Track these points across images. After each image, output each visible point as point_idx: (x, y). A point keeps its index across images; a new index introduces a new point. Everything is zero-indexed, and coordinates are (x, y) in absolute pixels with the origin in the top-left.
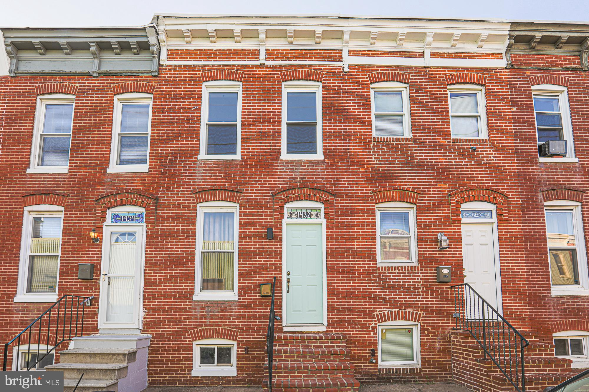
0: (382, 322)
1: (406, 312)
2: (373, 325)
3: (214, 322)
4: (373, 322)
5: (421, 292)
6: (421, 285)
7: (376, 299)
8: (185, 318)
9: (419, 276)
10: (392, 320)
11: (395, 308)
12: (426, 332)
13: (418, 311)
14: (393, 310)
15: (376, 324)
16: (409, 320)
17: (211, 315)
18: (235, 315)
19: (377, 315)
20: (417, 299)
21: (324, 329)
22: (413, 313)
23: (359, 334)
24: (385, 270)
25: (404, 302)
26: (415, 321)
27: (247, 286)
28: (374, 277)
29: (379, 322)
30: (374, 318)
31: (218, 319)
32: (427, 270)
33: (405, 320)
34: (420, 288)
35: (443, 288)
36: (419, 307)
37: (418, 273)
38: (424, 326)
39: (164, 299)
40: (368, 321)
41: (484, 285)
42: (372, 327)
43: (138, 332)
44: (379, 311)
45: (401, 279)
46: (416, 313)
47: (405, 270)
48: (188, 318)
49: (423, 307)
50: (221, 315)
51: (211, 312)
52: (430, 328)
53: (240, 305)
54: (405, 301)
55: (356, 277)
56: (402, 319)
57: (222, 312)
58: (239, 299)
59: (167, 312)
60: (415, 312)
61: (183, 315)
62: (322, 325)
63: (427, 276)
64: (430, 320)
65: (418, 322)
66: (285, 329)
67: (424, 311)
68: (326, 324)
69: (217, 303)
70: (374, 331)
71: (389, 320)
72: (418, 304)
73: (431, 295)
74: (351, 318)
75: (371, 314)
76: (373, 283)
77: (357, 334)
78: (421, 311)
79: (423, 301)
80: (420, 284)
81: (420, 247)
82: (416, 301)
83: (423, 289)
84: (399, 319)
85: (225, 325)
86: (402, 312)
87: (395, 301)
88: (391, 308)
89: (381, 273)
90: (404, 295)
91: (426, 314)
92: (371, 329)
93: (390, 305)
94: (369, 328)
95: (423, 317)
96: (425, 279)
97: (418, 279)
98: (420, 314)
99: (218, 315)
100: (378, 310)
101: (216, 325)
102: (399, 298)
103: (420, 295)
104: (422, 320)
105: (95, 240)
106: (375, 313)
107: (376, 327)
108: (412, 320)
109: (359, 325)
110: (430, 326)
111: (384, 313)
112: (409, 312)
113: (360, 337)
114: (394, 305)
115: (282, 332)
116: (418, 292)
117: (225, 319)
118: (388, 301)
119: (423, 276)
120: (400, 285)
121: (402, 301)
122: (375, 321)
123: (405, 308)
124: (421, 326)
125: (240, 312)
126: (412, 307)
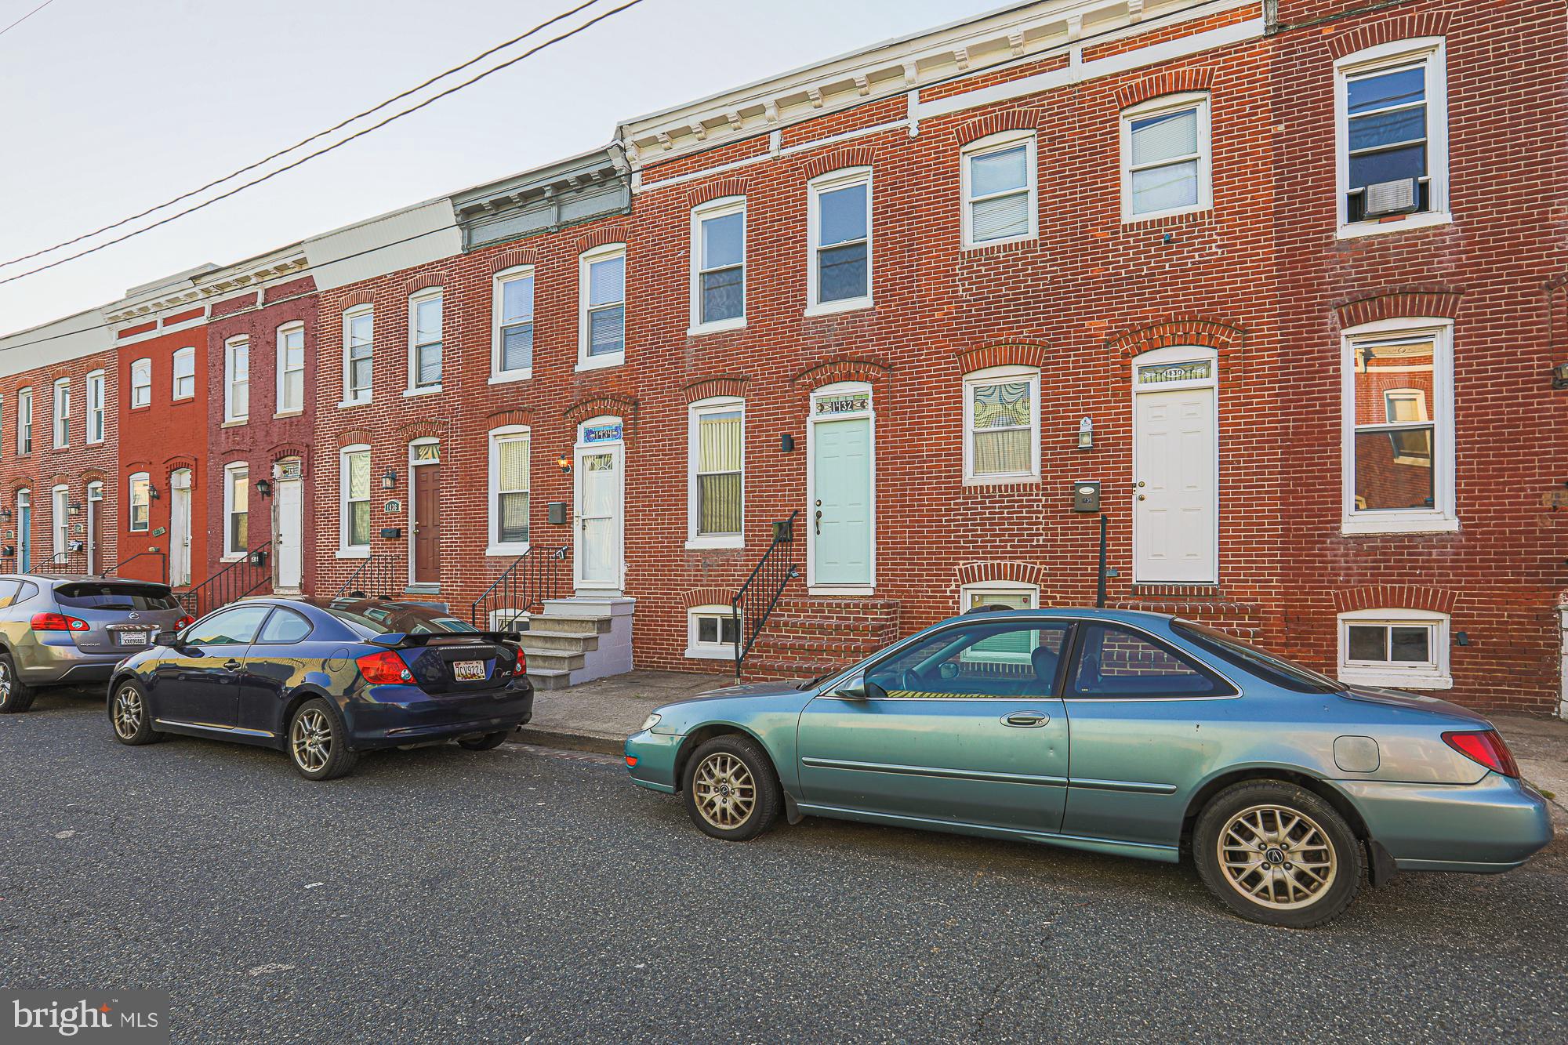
0: (969, 582)
1: (1012, 566)
2: (953, 587)
3: (712, 581)
4: (953, 583)
5: (1044, 529)
6: (1044, 518)
7: (959, 542)
8: (675, 575)
9: (1040, 501)
10: (987, 579)
11: (992, 558)
12: (1050, 602)
13: (1036, 563)
14: (989, 562)
15: (958, 586)
16: (1017, 580)
17: (710, 571)
18: (741, 570)
19: (960, 570)
20: (1035, 543)
21: (870, 592)
22: (1025, 567)
23: (929, 602)
24: (976, 493)
25: (1009, 549)
26: (1029, 581)
27: (757, 526)
28: (955, 504)
29: (963, 583)
30: (955, 575)
31: (718, 576)
32: (1057, 489)
33: (1011, 579)
34: (1041, 523)
35: (1088, 522)
36: (1038, 558)
37: (1037, 495)
38: (1047, 592)
39: (650, 548)
40: (943, 581)
41: (1188, 513)
42: (951, 591)
43: (619, 594)
44: (964, 564)
45: (1006, 507)
46: (1033, 568)
47: (1012, 490)
48: (680, 575)
49: (1045, 558)
50: (722, 570)
51: (709, 566)
52: (1058, 596)
53: (748, 555)
54: (1011, 546)
55: (924, 505)
56: (1005, 579)
57: (723, 565)
58: (747, 545)
59: (653, 566)
60: (1029, 566)
61: (673, 570)
62: (866, 585)
63: (1055, 500)
64: (1058, 581)
65: (1035, 583)
66: (812, 592)
67: (1046, 563)
68: (874, 584)
69: (716, 552)
70: (953, 597)
71: (981, 580)
72: (1036, 552)
73: (1062, 535)
74: (915, 575)
75: (950, 570)
76: (955, 515)
77: (924, 602)
78: (1041, 563)
79: (1046, 546)
80: (1041, 516)
81: (1045, 446)
82: (1031, 546)
83: (1047, 524)
84: (999, 578)
85: (727, 585)
86: (1005, 565)
87: (992, 547)
88: (985, 559)
89: (969, 498)
90: (1009, 535)
91: (1050, 569)
92: (948, 594)
93: (983, 553)
94: (945, 592)
95: (1044, 575)
96: (1051, 506)
97: (1038, 506)
98: (1039, 570)
99: (717, 571)
100: (961, 562)
101: (716, 586)
102: (1000, 541)
103: (1041, 535)
104: (1042, 580)
105: (566, 469)
106: (956, 567)
107: (959, 592)
108: (1023, 580)
109: (928, 586)
110: (1059, 592)
111: (972, 568)
112: (1019, 566)
113: (929, 607)
114: (990, 552)
115: (806, 596)
116: (1038, 529)
117: (727, 575)
118: (980, 547)
119: (1047, 501)
120: (1003, 518)
121: (1006, 547)
122: (956, 580)
123: (1011, 558)
124: (1041, 591)
125: (748, 565)
126: (1025, 558)
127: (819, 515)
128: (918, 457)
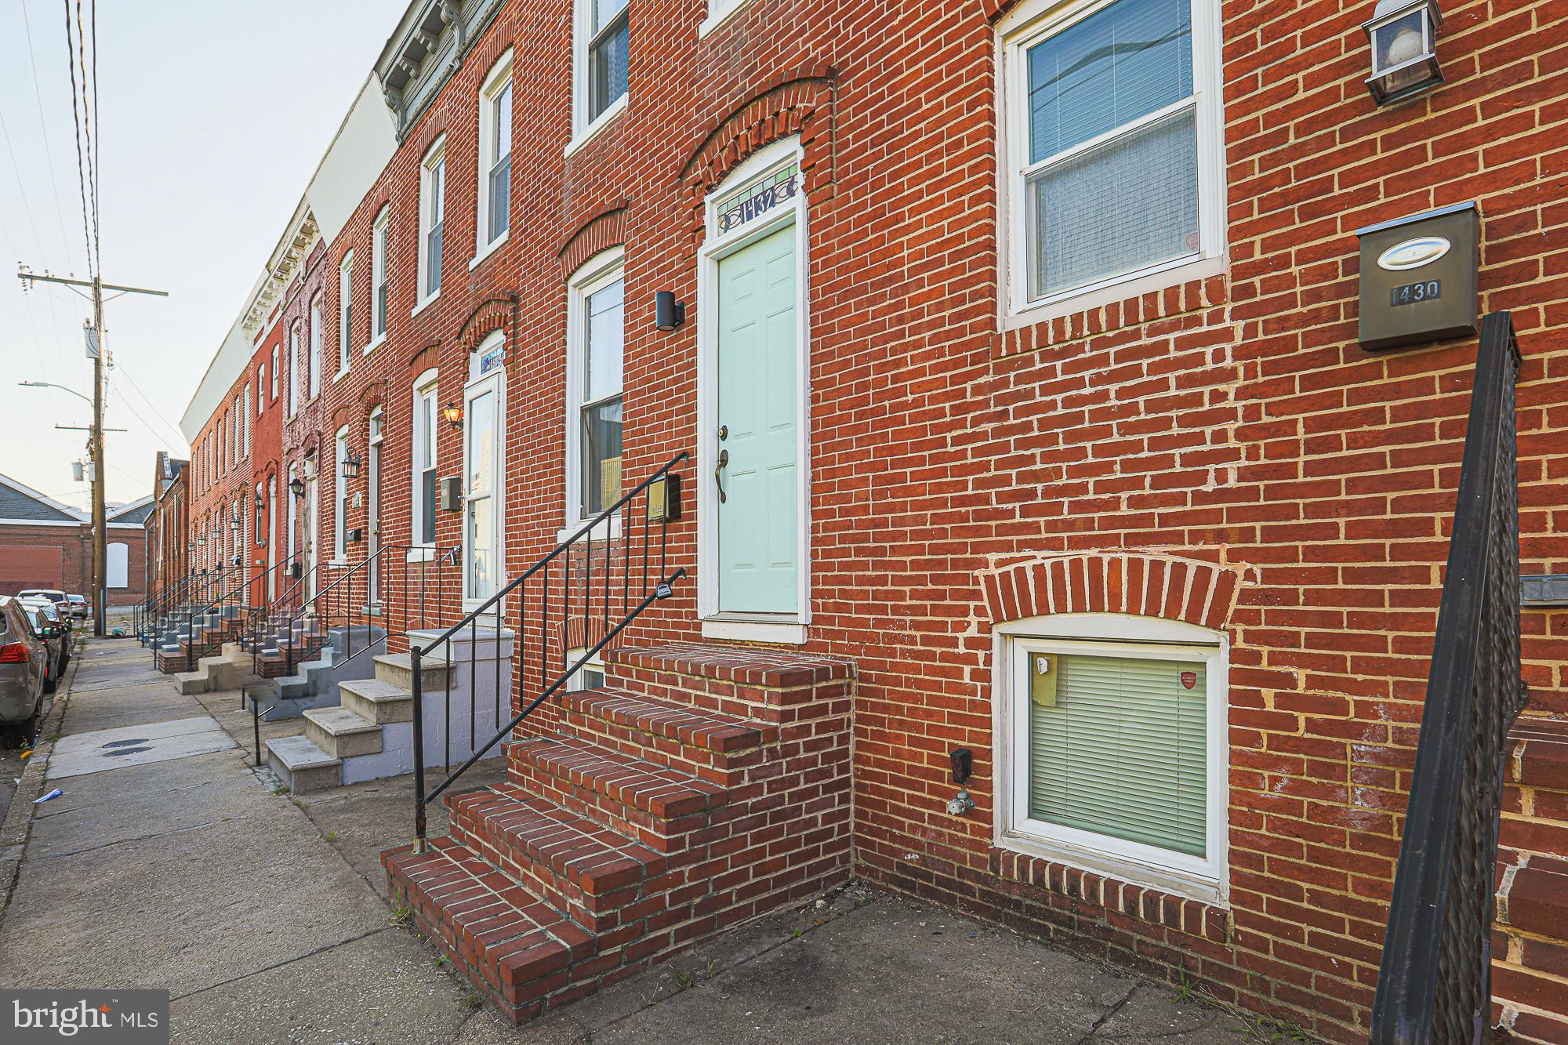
0: (1012, 617)
1: (1135, 565)
2: (972, 632)
4: (973, 619)
5: (1240, 435)
6: (1240, 394)
7: (986, 500)
9: (1227, 335)
10: (1061, 609)
11: (1075, 544)
12: (1268, 694)
13: (1213, 556)
14: (1066, 556)
15: (985, 628)
16: (1152, 611)
18: (618, 583)
19: (989, 579)
20: (1210, 486)
21: (797, 636)
22: (1179, 570)
23: (916, 669)
24: (1027, 348)
25: (1124, 510)
26: (1193, 618)
28: (977, 390)
29: (999, 620)
30: (976, 595)
31: (593, 592)
32: (1290, 281)
33: (1133, 610)
34: (1231, 414)
35: (1427, 386)
36: (1221, 536)
37: (1216, 317)
38: (1256, 657)
39: (527, 543)
40: (949, 611)
42: (970, 643)
44: (1000, 563)
45: (1113, 377)
46: (1203, 574)
47: (1132, 319)
49: (1248, 535)
51: (583, 573)
52: (1301, 675)
54: (1133, 502)
55: (904, 406)
56: (1115, 609)
57: (599, 573)
58: (624, 533)
60: (1192, 565)
62: (782, 618)
63: (1283, 323)
64: (1301, 619)
65: (1214, 623)
66: (708, 631)
67: (1253, 556)
68: (804, 616)
70: (971, 659)
71: (1044, 610)
72: (1216, 516)
73: (1312, 447)
74: (888, 595)
75: (965, 579)
76: (976, 422)
77: (908, 668)
78: (1232, 555)
79: (1253, 493)
80: (1230, 388)
82: (1199, 497)
83: (1252, 413)
84: (1097, 607)
85: (603, 612)
86: (1115, 564)
87: (1075, 507)
88: (1055, 545)
89: (1010, 366)
90: (1126, 466)
91: (1268, 576)
92: (961, 649)
93: (1051, 527)
94: (954, 642)
95: (1246, 596)
96: (1265, 348)
97: (1219, 356)
98: (1227, 579)
100: (992, 557)
101: (590, 612)
102: (1100, 487)
103: (1234, 454)
104: (1239, 616)
105: (454, 423)
106: (980, 573)
107: (987, 644)
108: (1172, 614)
109: (916, 625)
110: (1302, 661)
111: (1020, 572)
112: (1157, 566)
113: (919, 684)
114: (1069, 525)
115: (698, 638)
116: (1218, 437)
118: (1040, 510)
119: (1250, 331)
120: (1107, 414)
121: (1115, 504)
122: (980, 612)
123: (1131, 540)
124: (1235, 655)
126: (1178, 538)
127: (723, 461)
128: (891, 280)
